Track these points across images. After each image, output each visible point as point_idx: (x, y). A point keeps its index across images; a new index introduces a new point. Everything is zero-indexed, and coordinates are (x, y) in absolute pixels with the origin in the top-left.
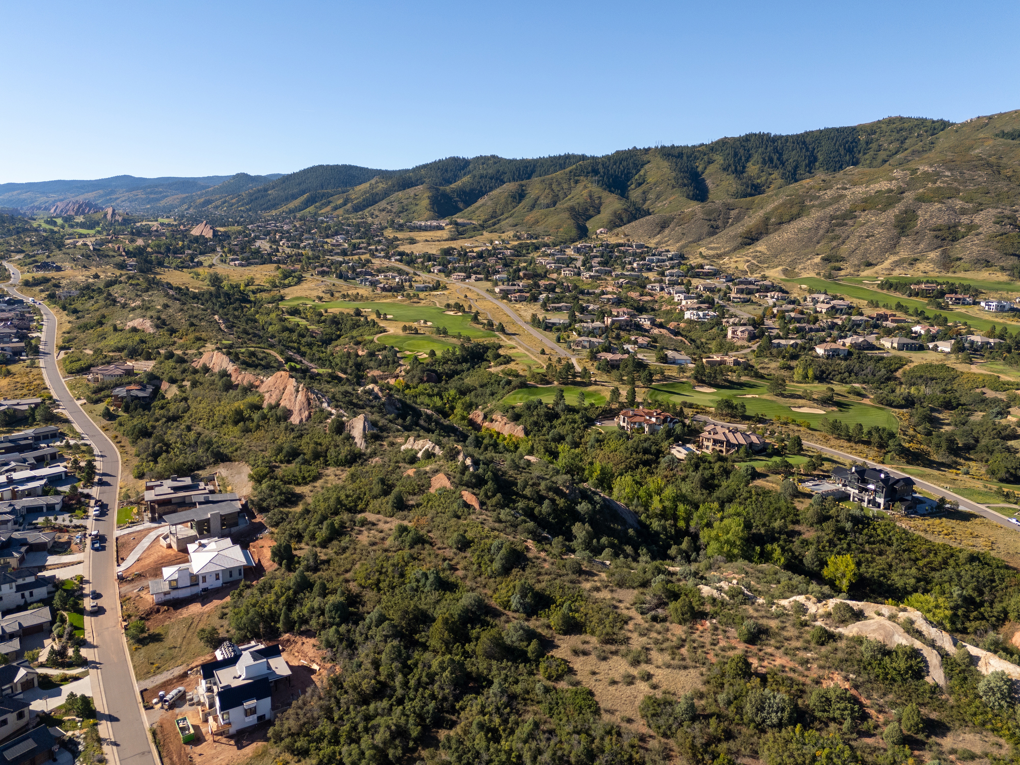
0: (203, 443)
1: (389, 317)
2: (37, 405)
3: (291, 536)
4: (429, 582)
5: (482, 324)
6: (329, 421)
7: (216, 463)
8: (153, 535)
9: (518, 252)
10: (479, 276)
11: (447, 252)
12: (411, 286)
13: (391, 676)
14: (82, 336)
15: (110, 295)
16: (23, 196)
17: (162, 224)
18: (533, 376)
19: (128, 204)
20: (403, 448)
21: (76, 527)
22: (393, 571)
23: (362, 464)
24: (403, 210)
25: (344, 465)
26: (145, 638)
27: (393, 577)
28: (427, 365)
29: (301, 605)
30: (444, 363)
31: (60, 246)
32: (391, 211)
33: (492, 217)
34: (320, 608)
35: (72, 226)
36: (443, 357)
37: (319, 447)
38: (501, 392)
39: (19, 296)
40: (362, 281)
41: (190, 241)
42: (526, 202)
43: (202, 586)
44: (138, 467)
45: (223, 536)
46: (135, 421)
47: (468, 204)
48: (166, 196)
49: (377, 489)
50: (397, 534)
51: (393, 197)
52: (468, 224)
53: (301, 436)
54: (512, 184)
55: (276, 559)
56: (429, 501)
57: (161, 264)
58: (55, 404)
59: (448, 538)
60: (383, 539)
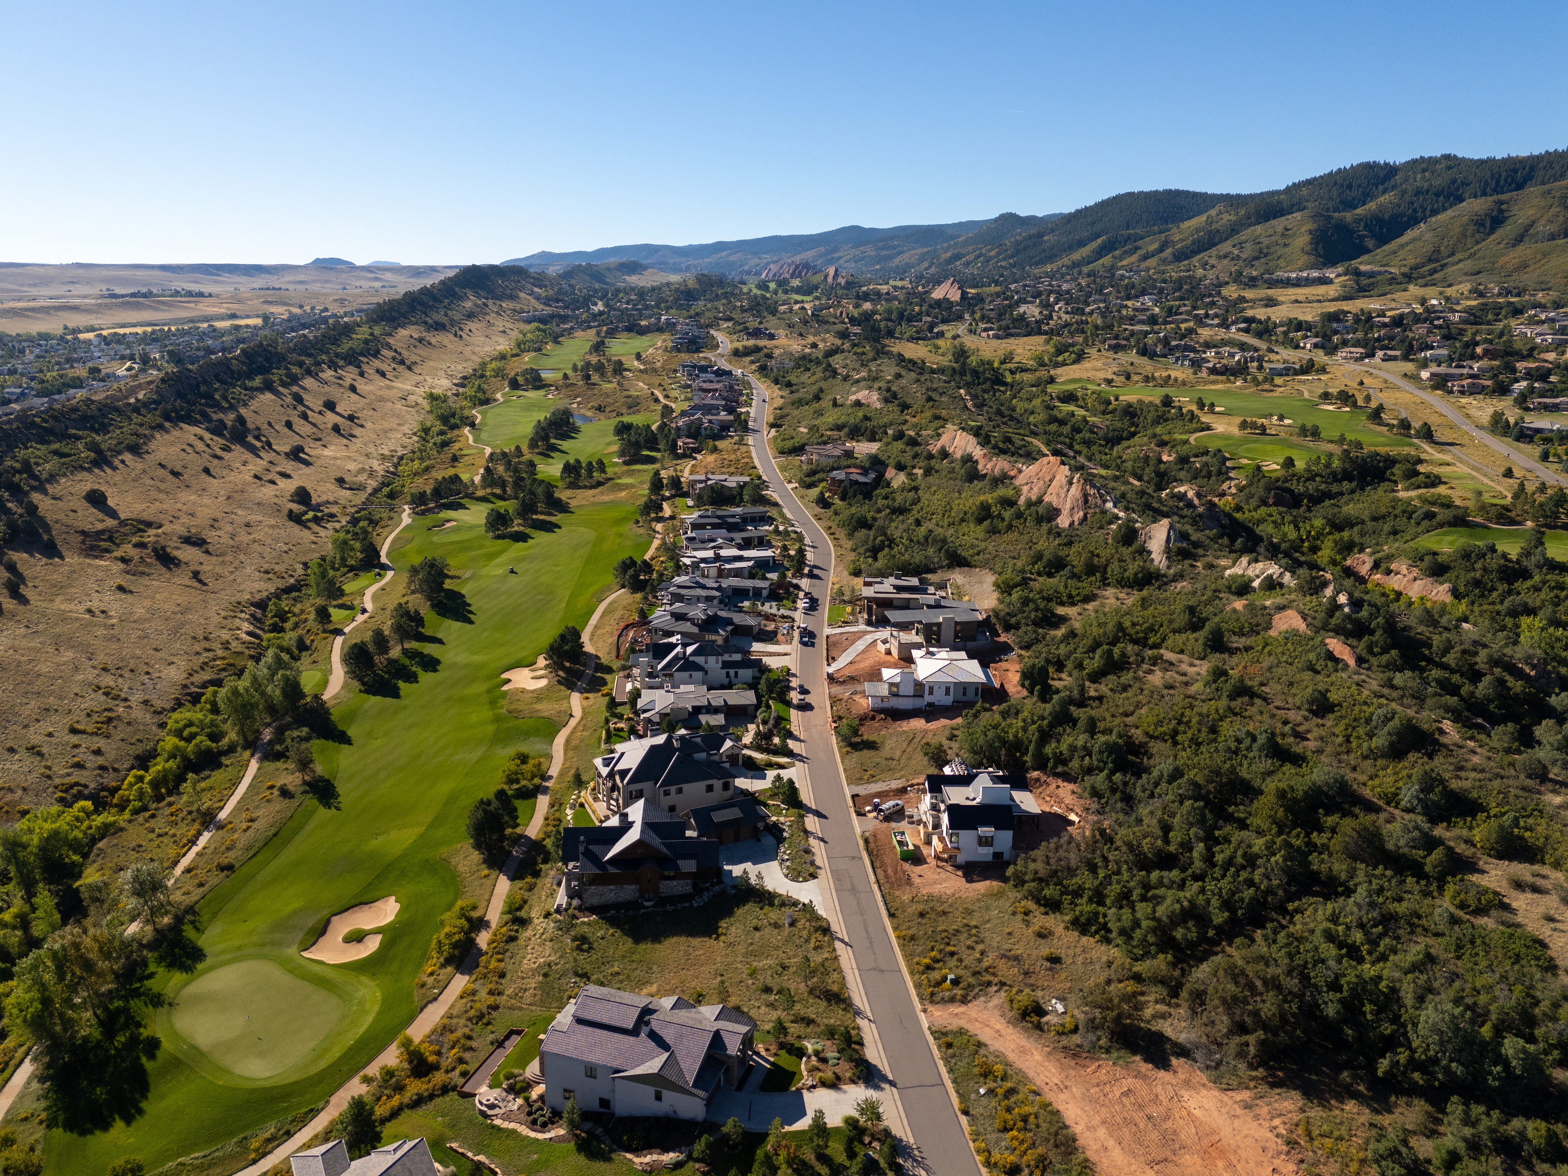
0: (935, 541)
1: (1217, 409)
2: (745, 483)
3: (1048, 661)
4: (1255, 746)
5: (1388, 425)
6: (1114, 527)
7: (950, 566)
8: (869, 639)
9: (1475, 317)
10: (1390, 353)
11: (1335, 317)
12: (1260, 368)
13: (1187, 846)
14: (796, 412)
15: (829, 365)
16: (733, 258)
17: (895, 287)
18: (1483, 508)
19: (853, 265)
20: (1228, 572)
21: (783, 617)
22: (1200, 723)
23: (1159, 588)
24: (1261, 254)
25: (1132, 587)
26: (857, 744)
27: (1199, 731)
28: (1277, 480)
29: (1058, 741)
30: (1308, 480)
31: (774, 312)
32: (1238, 257)
33: (1430, 260)
34: (1085, 748)
35: (786, 292)
36: (1308, 470)
37: (1096, 560)
38: (1412, 530)
39: (727, 367)
40: (1177, 359)
41: (931, 306)
42: (1507, 231)
43: (928, 699)
44: (854, 562)
45: (954, 649)
46: (853, 510)
47: (1383, 240)
48: (903, 252)
49: (1181, 619)
50: (1210, 678)
51: (1245, 235)
52: (1380, 273)
53: (1070, 544)
54: (1481, 200)
55: (1027, 683)
56: (1266, 644)
57: (890, 334)
58: (764, 485)
59: (1295, 695)
60: (1186, 684)
